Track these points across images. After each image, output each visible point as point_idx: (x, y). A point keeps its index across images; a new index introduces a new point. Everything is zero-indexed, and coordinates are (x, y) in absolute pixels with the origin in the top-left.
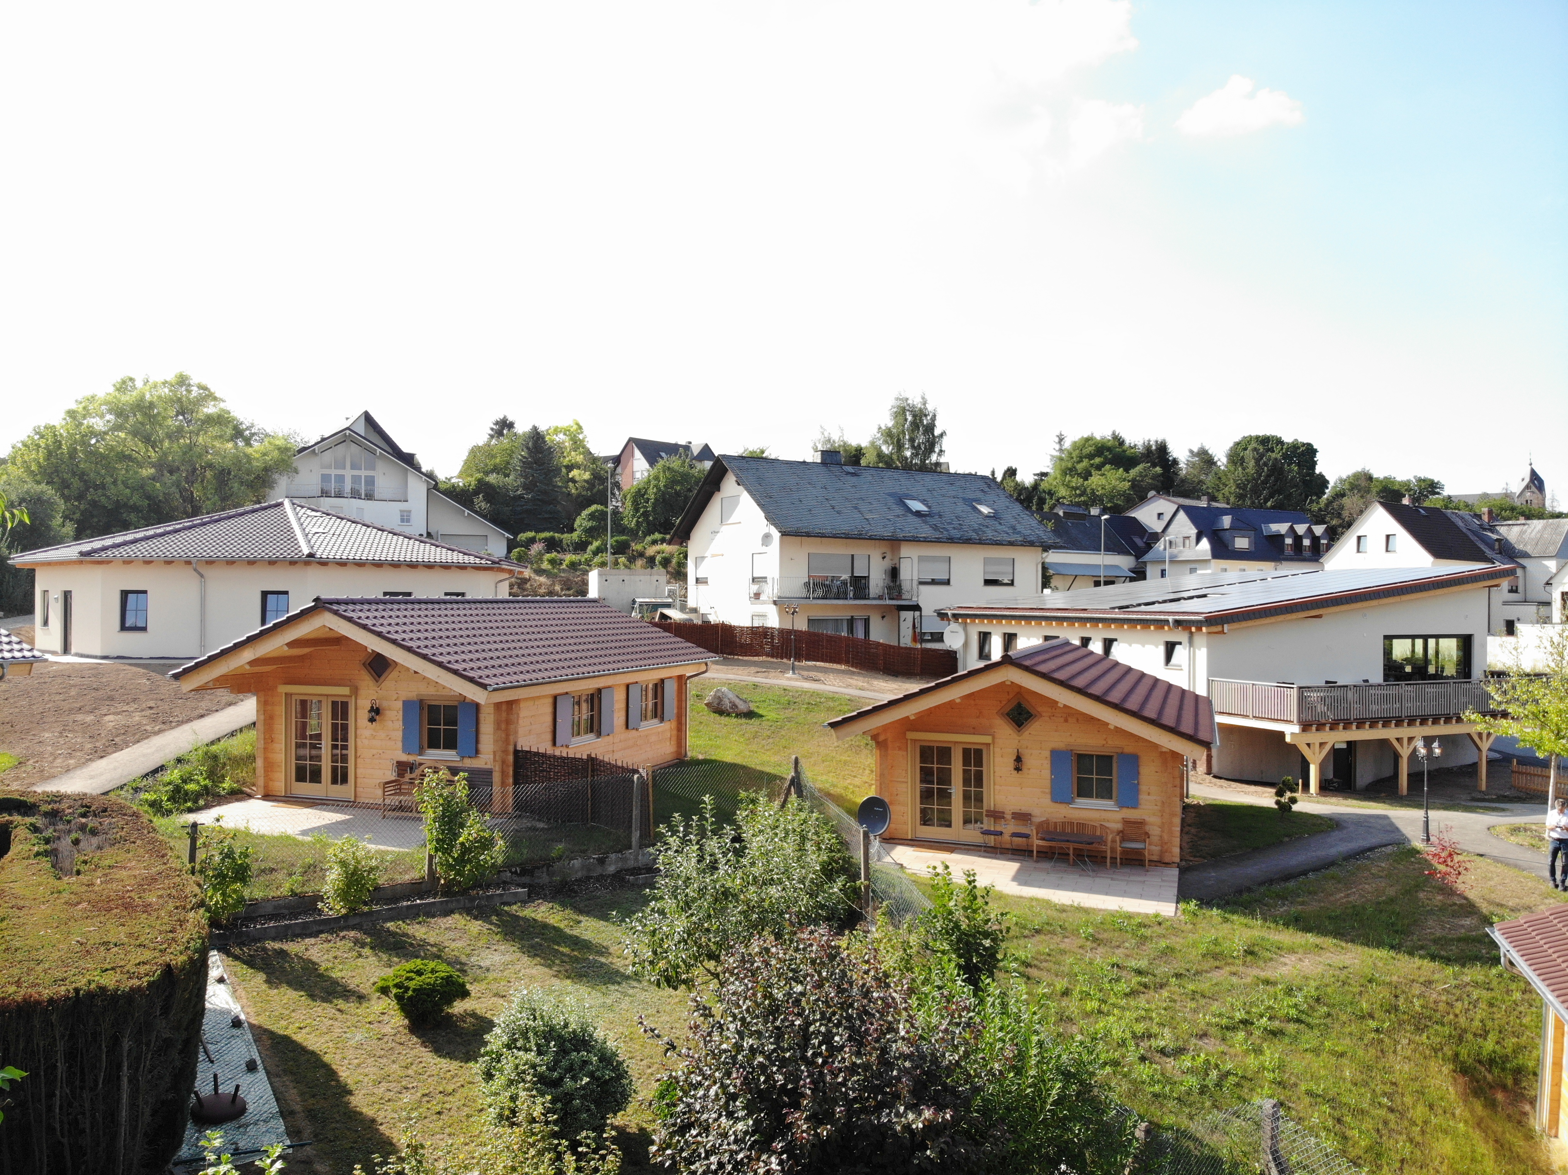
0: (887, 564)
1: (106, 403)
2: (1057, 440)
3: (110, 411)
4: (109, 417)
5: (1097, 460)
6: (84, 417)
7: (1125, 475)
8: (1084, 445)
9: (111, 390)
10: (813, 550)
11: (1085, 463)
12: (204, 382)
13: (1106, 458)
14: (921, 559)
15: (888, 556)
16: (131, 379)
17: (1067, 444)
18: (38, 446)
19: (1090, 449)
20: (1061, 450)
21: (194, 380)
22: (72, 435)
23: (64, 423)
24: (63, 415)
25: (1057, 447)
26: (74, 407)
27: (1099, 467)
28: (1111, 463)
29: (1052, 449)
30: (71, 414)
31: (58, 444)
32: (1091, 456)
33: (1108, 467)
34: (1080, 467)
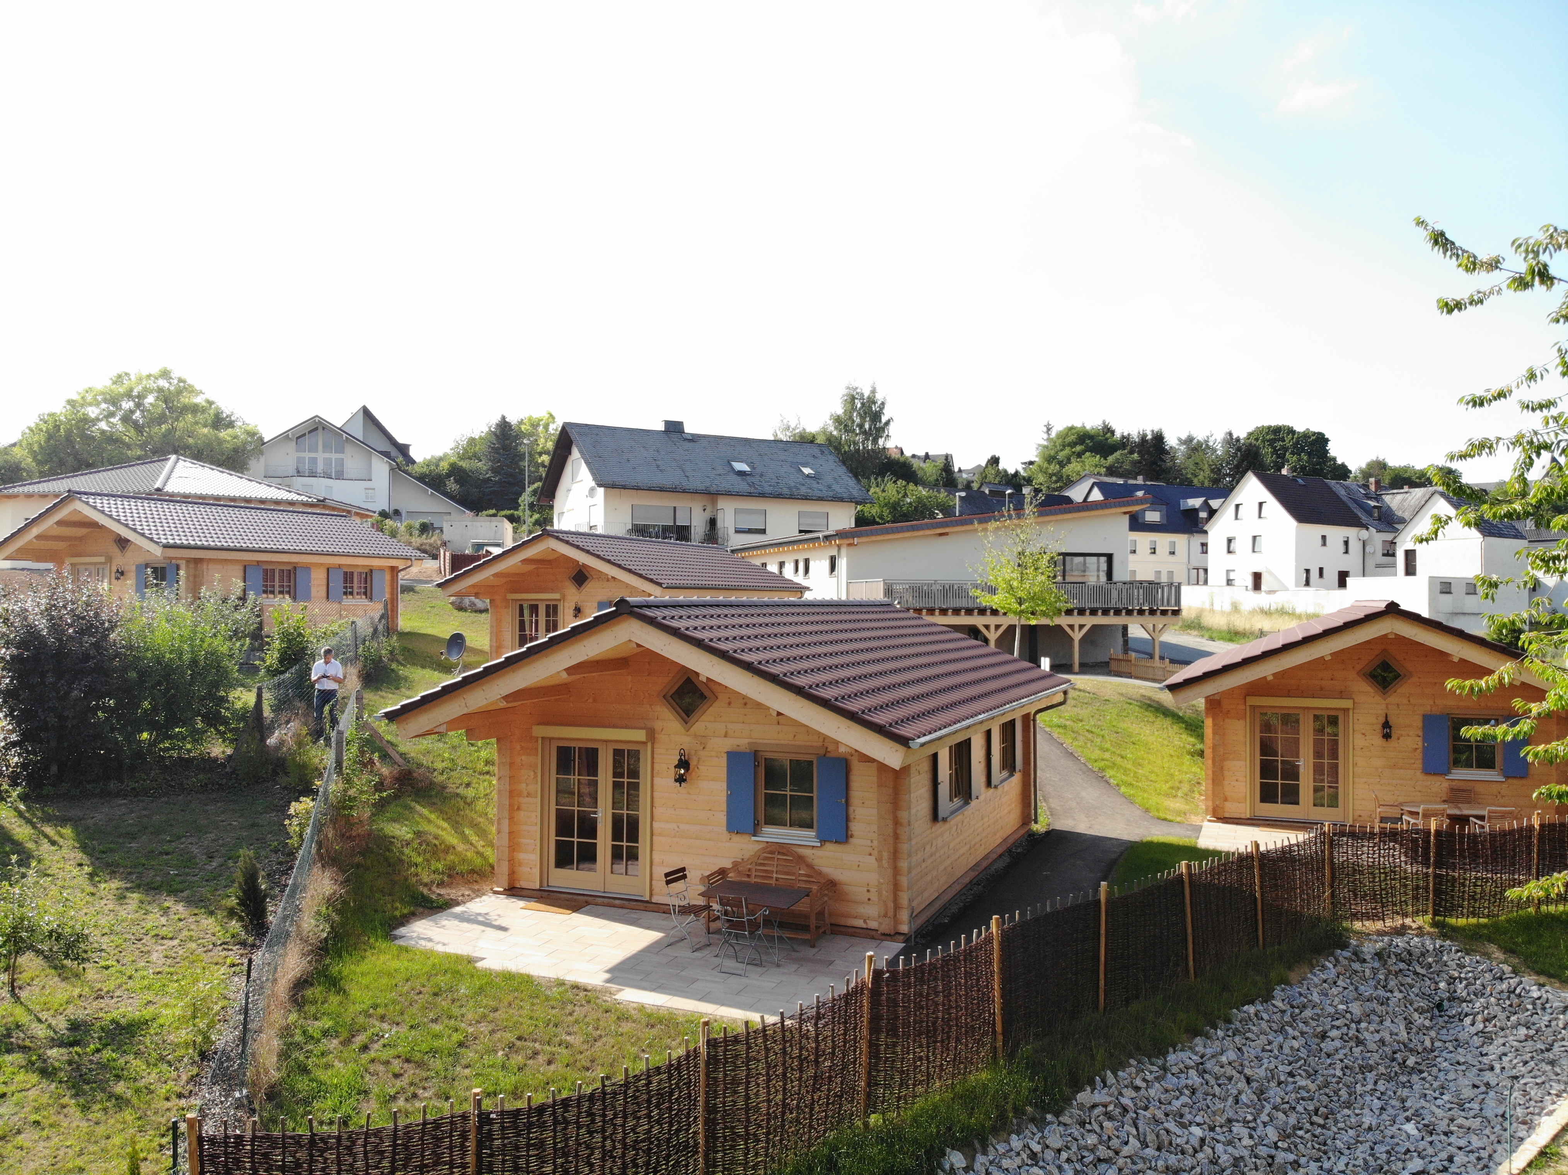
0: (708, 515)
1: (102, 393)
2: (1045, 429)
3: (105, 401)
4: (104, 406)
5: (1079, 448)
6: (82, 406)
7: (1103, 461)
8: (1067, 435)
9: (109, 383)
10: (637, 502)
11: (1067, 451)
12: (183, 377)
13: (1087, 446)
14: (736, 511)
15: (709, 509)
16: (126, 374)
17: (1053, 434)
18: (41, 430)
19: (1072, 438)
20: (1048, 439)
21: (175, 374)
22: (69, 420)
23: (64, 411)
24: (64, 403)
25: (1045, 436)
26: (75, 397)
27: (1079, 455)
28: (1091, 451)
29: (1041, 439)
30: (71, 402)
31: (57, 427)
32: (1073, 445)
33: (1088, 454)
34: (1061, 455)
